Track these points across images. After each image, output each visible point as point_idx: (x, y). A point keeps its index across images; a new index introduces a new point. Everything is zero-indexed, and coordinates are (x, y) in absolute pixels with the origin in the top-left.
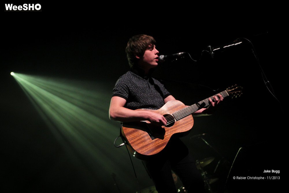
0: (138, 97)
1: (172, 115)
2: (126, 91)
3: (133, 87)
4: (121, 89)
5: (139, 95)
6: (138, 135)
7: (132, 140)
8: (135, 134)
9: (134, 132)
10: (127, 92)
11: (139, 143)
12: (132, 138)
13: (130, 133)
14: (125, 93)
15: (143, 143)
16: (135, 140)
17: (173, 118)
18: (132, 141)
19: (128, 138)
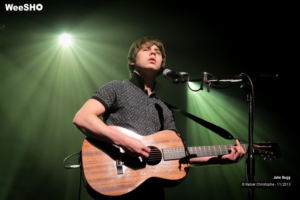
0: (126, 110)
1: (161, 151)
2: (110, 97)
3: (124, 95)
4: (104, 93)
5: (127, 108)
6: (100, 160)
7: (89, 164)
8: (97, 158)
9: (97, 153)
10: (111, 99)
11: (97, 172)
12: (90, 161)
13: (91, 154)
14: (108, 99)
15: (103, 174)
16: (93, 165)
17: (161, 154)
18: (88, 166)
19: (84, 159)
